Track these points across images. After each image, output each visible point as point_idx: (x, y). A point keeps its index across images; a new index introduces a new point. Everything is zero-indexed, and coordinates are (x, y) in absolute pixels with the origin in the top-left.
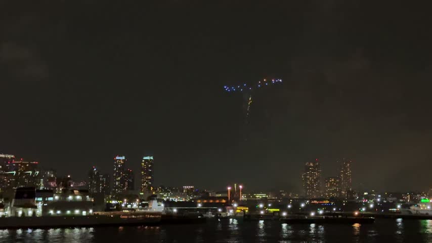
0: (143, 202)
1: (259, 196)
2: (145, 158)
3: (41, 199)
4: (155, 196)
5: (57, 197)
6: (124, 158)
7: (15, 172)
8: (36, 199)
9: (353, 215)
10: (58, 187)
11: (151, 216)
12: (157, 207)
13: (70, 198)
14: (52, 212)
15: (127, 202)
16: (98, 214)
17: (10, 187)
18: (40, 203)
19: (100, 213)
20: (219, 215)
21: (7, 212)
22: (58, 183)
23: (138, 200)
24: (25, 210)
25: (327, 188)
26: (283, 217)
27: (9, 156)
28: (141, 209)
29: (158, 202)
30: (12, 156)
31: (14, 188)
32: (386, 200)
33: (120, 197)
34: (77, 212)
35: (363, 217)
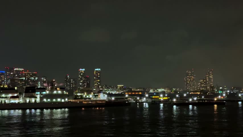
0: (95, 94)
1: (160, 90)
2: (96, 70)
3: (39, 93)
4: (102, 91)
5: (48, 92)
6: (84, 70)
7: (24, 78)
8: (36, 93)
9: (214, 100)
10: (48, 86)
11: (100, 102)
12: (103, 97)
13: (55, 92)
14: (45, 100)
15: (86, 94)
16: (70, 101)
17: (22, 87)
18: (39, 95)
19: (71, 100)
20: (138, 101)
21: (20, 100)
22: (48, 84)
23: (92, 93)
24: (30, 99)
25: (199, 85)
26: (173, 102)
27: (21, 69)
28: (94, 98)
29: (103, 94)
30: (23, 69)
31: (24, 87)
32: (232, 91)
33: (82, 91)
34: (59, 100)
35: (219, 102)
